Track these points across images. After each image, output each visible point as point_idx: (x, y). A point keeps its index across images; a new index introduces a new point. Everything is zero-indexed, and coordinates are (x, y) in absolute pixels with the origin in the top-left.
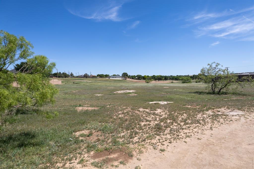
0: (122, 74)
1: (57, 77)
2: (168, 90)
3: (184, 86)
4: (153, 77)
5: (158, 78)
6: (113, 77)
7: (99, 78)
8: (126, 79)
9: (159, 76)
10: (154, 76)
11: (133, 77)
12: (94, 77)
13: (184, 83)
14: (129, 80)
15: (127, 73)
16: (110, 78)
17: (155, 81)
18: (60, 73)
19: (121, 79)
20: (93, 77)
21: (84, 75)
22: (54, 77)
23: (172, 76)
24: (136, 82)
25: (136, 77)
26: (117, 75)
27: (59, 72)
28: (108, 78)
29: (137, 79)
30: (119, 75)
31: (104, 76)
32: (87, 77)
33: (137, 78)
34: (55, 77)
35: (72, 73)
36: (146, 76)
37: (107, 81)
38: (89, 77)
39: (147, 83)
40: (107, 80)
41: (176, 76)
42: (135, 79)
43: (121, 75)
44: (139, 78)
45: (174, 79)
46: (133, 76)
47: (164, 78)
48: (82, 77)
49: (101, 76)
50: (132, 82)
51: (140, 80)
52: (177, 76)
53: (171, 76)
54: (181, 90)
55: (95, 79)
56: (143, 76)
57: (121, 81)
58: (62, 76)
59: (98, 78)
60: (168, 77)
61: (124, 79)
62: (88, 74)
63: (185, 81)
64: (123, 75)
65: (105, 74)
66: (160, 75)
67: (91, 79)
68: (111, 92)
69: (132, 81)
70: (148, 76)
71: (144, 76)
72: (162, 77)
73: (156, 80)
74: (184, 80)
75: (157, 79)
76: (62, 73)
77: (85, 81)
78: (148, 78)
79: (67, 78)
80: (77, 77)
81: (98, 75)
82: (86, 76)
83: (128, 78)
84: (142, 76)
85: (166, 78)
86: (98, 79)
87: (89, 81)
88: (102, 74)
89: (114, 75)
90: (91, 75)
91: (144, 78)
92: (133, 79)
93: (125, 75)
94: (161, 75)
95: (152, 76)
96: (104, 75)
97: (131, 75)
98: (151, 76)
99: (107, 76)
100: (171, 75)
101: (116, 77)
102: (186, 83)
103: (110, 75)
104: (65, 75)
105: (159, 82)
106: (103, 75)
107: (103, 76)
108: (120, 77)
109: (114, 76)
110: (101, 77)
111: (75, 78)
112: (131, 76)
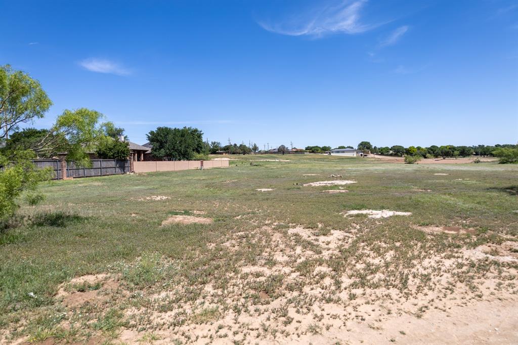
0: (359, 146)
1: (228, 153)
2: (437, 181)
3: (496, 171)
4: (432, 150)
5: (442, 153)
6: (338, 152)
7: (308, 153)
8: (366, 156)
9: (446, 147)
10: (433, 146)
11: (383, 152)
12: (298, 152)
13: (504, 163)
14: (372, 158)
15: (369, 143)
16: (331, 154)
17: (436, 159)
18: (235, 145)
19: (355, 155)
20: (296, 152)
21: (278, 149)
22: (224, 154)
23: (483, 146)
24: (388, 162)
25: (391, 150)
26: (348, 147)
27: (233, 144)
28: (327, 154)
29: (391, 155)
30: (352, 148)
31: (320, 150)
32: (283, 153)
33: (391, 152)
34: (226, 153)
35: (255, 145)
36: (414, 147)
37: (323, 159)
38: (289, 152)
39: (410, 163)
40: (325, 159)
41: (494, 146)
42: (387, 155)
43: (356, 147)
44: (398, 151)
45: (487, 153)
46: (384, 149)
47: (456, 153)
48: (274, 153)
49: (313, 150)
50: (381, 160)
51: (399, 156)
52: (496, 146)
53: (481, 147)
54: (474, 182)
55: (299, 156)
56: (406, 149)
57: (354, 160)
58: (238, 151)
59: (306, 153)
60: (469, 150)
61: (361, 155)
62: (286, 147)
63: (509, 158)
64: (361, 146)
65: (321, 146)
66: (448, 145)
67: (292, 156)
68: (297, 184)
69: (379, 160)
70: (419, 148)
71: (410, 148)
72: (453, 149)
73: (436, 156)
74: (506, 156)
75: (439, 155)
76: (238, 145)
77: (276, 160)
78: (418, 152)
79: (246, 156)
80: (266, 152)
81: (307, 149)
82: (282, 151)
83: (371, 153)
84: (405, 147)
85: (464, 152)
86: (305, 157)
87: (285, 160)
88: (315, 145)
89: (340, 148)
90: (295, 148)
91: (409, 152)
92: (382, 154)
93: (365, 147)
94: (451, 145)
95: (429, 148)
96: (319, 147)
97: (378, 146)
98: (426, 148)
99: (325, 149)
100: (481, 144)
101: (343, 152)
102: (511, 162)
103: (332, 148)
104: (244, 150)
105: (444, 160)
106: (317, 147)
107: (317, 150)
108: (353, 151)
109: (342, 149)
110: (313, 152)
111: (262, 154)
112: (379, 149)
